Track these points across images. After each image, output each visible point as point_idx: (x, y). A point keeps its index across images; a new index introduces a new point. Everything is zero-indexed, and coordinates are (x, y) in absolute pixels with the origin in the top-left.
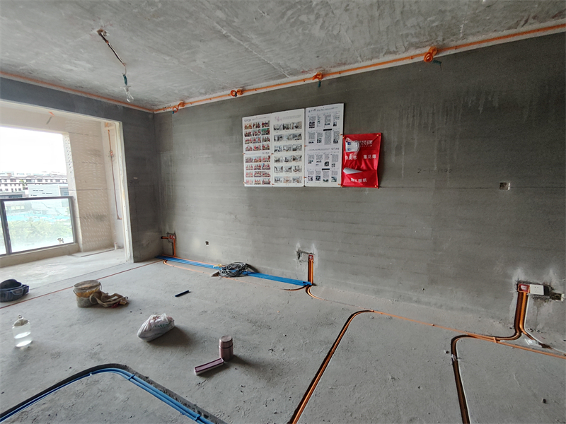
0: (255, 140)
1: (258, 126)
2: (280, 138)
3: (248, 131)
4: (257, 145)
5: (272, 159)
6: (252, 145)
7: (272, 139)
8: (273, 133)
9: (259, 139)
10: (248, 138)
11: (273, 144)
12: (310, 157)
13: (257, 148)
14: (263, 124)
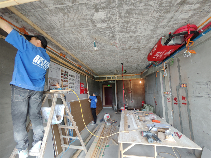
0: (64, 77)
1: (65, 72)
2: (70, 79)
3: (62, 72)
4: (65, 79)
5: (68, 86)
6: (63, 79)
7: (69, 79)
8: (69, 77)
9: (65, 77)
10: (62, 76)
11: (69, 81)
12: (76, 87)
13: (64, 81)
14: (67, 72)
